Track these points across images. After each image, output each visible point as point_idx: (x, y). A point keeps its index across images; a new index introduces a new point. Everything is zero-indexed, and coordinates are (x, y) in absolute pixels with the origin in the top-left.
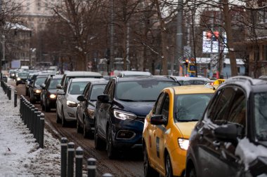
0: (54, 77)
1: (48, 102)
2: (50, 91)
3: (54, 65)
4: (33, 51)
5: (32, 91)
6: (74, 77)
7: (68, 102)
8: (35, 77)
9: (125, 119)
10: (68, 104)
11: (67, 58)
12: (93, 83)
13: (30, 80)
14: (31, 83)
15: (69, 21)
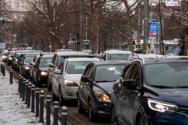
0: (43, 56)
1: (39, 79)
2: (40, 69)
3: (29, 46)
4: (15, 36)
5: (22, 67)
6: (68, 57)
7: (66, 82)
8: (22, 56)
9: (163, 111)
10: (66, 83)
11: (40, 41)
12: (96, 63)
13: (18, 59)
14: (20, 61)
15: (44, 12)
